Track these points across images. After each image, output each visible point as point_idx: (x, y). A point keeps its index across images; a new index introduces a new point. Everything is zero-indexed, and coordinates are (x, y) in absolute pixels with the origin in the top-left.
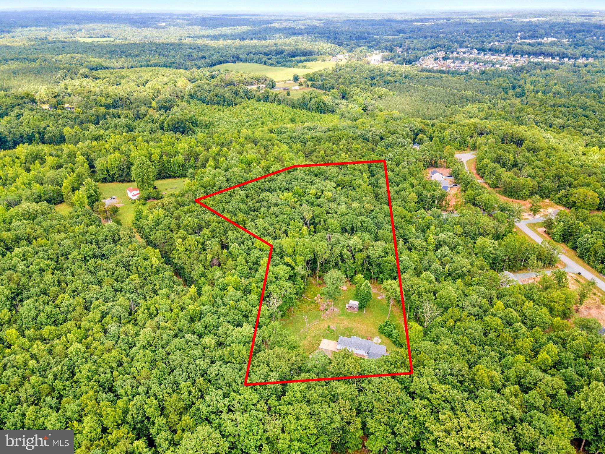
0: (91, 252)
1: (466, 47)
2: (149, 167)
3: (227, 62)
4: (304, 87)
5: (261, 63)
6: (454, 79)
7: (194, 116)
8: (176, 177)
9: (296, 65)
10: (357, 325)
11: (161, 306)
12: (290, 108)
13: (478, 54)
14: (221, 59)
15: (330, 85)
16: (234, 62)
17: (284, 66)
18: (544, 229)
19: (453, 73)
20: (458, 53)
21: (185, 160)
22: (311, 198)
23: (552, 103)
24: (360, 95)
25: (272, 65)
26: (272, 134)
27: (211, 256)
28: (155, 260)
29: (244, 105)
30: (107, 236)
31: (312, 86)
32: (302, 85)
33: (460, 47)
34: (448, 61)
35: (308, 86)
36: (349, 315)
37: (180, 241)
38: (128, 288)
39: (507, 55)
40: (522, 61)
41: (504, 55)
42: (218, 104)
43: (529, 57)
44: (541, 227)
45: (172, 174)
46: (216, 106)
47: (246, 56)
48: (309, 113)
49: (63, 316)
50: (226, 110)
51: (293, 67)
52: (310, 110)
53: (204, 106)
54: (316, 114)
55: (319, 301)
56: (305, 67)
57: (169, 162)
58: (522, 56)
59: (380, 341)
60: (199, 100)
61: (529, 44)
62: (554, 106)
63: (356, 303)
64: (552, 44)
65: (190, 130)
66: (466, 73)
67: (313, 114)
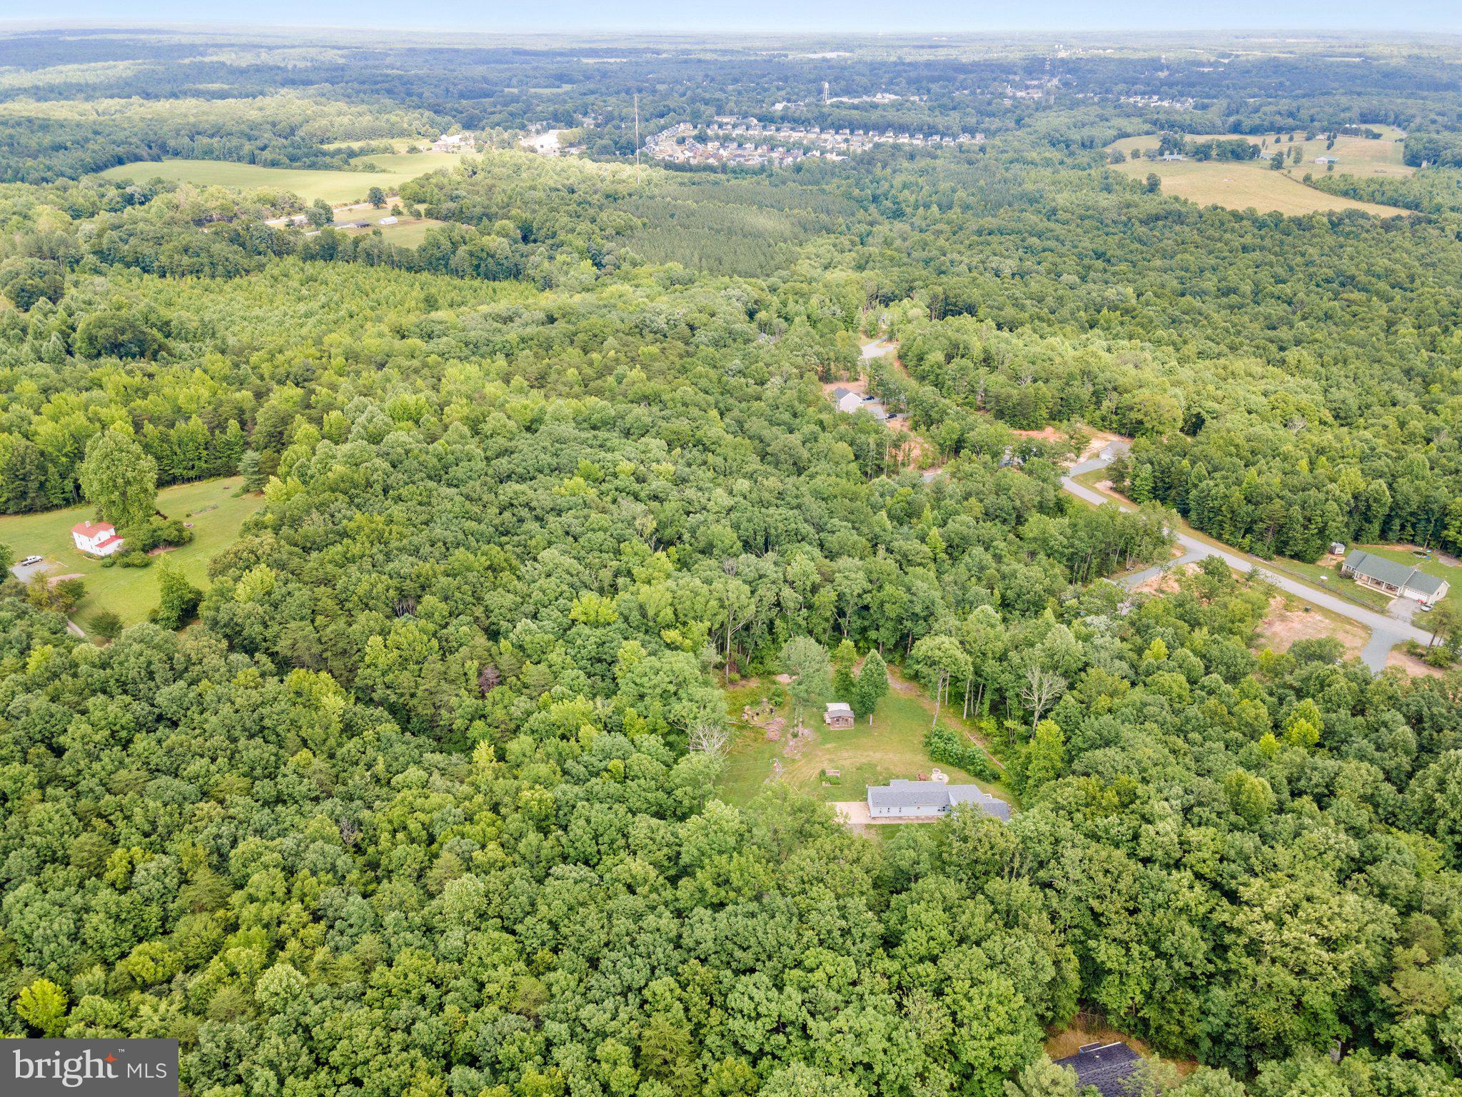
0: (129, 716)
1: (732, 113)
2: (138, 458)
3: (138, 158)
4: (407, 217)
5: (239, 160)
6: (745, 183)
7: (151, 310)
8: (189, 480)
9: (347, 162)
10: (878, 755)
11: (436, 815)
12: (404, 273)
13: (764, 128)
14: (120, 150)
15: (478, 210)
16: (157, 159)
17: (313, 166)
18: (1109, 484)
19: (734, 172)
20: (720, 126)
21: (212, 431)
22: (625, 481)
23: (975, 228)
24: (573, 231)
25: (274, 164)
26: (409, 341)
27: (476, 663)
28: (334, 702)
29: (276, 272)
30: (150, 663)
31: (429, 214)
32: (399, 213)
33: (718, 114)
34: (710, 145)
35: (418, 215)
36: (840, 736)
37: (376, 640)
38: (304, 789)
39: (822, 130)
40: (860, 144)
41: (817, 130)
42: (197, 272)
43: (866, 133)
44: (1099, 479)
45: (177, 471)
46: (189, 280)
47: (187, 140)
48: (457, 282)
49: (155, 909)
50: (227, 288)
51: (339, 169)
52: (457, 273)
53: (152, 281)
54: (477, 283)
55: (757, 721)
56: (371, 168)
57: (165, 439)
58: (852, 132)
59: (946, 778)
60: (128, 265)
61: (855, 107)
62: (979, 233)
63: (844, 707)
64: (898, 107)
65: (161, 347)
66: (762, 169)
67: (467, 282)
